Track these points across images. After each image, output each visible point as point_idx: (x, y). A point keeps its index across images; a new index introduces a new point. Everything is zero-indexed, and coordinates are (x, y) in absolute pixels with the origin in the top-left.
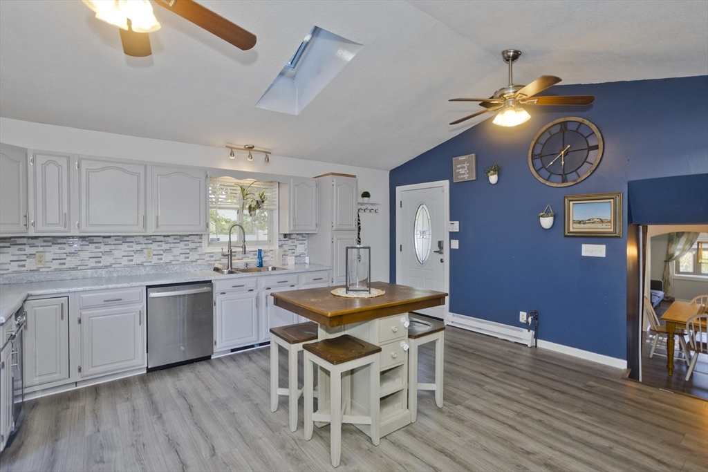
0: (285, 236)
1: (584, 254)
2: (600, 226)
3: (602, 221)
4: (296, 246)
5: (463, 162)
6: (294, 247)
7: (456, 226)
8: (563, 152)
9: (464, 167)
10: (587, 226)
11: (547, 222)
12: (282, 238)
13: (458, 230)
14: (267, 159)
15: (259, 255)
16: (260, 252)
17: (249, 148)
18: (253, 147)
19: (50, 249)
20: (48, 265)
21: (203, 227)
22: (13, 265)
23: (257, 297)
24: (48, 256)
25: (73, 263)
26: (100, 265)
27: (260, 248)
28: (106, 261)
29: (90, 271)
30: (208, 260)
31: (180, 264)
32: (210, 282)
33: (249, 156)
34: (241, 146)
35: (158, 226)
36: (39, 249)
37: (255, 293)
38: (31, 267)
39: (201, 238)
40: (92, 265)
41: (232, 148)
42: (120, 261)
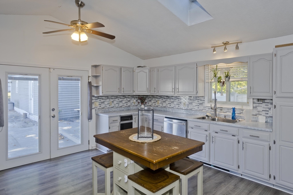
0: (261, 100)
4: (270, 109)
6: (268, 110)
12: (256, 101)
14: (237, 47)
15: (233, 111)
16: (234, 109)
17: (226, 44)
18: (228, 42)
19: (160, 99)
20: (160, 105)
21: (195, 93)
22: (154, 104)
23: (209, 136)
24: (160, 102)
25: (164, 105)
26: (171, 107)
27: (233, 107)
28: (172, 105)
29: (168, 109)
30: (207, 111)
31: (195, 110)
32: (186, 121)
33: (225, 49)
34: (221, 44)
35: (179, 92)
36: (158, 99)
37: (207, 133)
38: (157, 105)
39: (204, 99)
40: (169, 106)
41: (215, 47)
42: (176, 106)
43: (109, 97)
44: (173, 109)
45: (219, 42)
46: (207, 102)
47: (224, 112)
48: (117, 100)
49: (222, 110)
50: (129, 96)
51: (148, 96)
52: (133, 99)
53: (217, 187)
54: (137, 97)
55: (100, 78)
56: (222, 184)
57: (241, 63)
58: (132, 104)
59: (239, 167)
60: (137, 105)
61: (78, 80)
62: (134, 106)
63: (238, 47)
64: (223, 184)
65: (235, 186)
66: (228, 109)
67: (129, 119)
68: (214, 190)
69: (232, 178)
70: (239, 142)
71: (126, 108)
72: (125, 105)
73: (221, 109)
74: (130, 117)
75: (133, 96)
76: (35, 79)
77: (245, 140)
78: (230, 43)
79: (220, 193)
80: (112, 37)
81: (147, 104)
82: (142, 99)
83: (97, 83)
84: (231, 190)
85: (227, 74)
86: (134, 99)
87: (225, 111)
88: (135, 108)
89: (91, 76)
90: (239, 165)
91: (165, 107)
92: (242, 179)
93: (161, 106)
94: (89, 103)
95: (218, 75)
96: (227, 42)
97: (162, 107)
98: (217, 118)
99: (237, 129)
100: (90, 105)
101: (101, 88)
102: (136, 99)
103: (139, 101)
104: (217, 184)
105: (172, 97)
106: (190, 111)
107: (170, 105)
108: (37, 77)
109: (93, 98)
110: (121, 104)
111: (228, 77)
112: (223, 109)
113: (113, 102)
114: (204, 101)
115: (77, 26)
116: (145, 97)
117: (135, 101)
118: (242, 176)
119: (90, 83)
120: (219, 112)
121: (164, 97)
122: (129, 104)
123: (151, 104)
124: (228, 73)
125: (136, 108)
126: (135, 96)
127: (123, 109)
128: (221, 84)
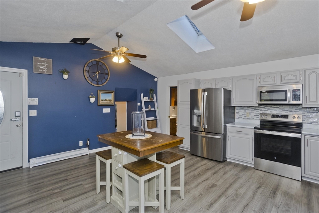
1: (104, 112)
2: (109, 102)
3: (109, 100)
5: (44, 62)
7: (35, 101)
8: (98, 73)
9: (44, 65)
10: (105, 102)
11: (92, 100)
13: (37, 104)
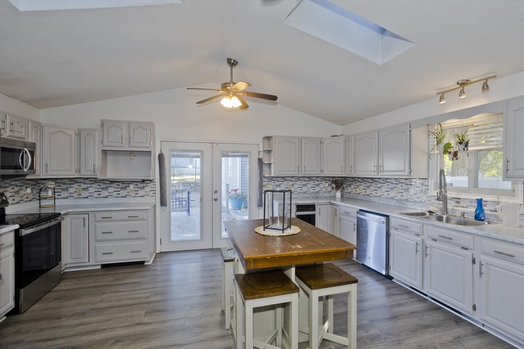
14: (485, 87)
15: (478, 205)
16: (480, 202)
17: (463, 84)
18: (468, 81)
19: (362, 183)
20: (362, 191)
21: (407, 173)
22: (354, 190)
23: (421, 244)
24: (362, 187)
25: (368, 192)
26: (377, 195)
27: (479, 198)
28: (379, 193)
29: (372, 198)
30: (433, 203)
31: (413, 202)
32: (387, 217)
33: (462, 92)
34: (454, 85)
35: (383, 171)
36: (360, 183)
37: (418, 239)
38: (358, 192)
39: (428, 182)
40: (374, 194)
41: (443, 93)
42: (384, 194)
43: (288, 179)
44: (379, 198)
45: (450, 83)
46: (433, 189)
47: (463, 207)
48: (299, 182)
49: (459, 203)
50: (317, 179)
51: (348, 179)
52: (324, 182)
53: (415, 331)
54: (331, 179)
55: (273, 153)
56: (430, 330)
57: (496, 117)
58: (322, 189)
59: (474, 308)
60: (331, 192)
61: (246, 156)
62: (325, 192)
63: (487, 86)
64: (432, 329)
65: (455, 339)
66: (471, 201)
67: (310, 210)
68: (406, 334)
69: (458, 326)
70: (474, 261)
71: (312, 194)
72: (312, 190)
73: (459, 200)
74: (312, 207)
75: (324, 178)
76: (197, 157)
77: (485, 259)
78: (472, 81)
79: (414, 341)
80: (274, 98)
81: (346, 191)
82: (339, 183)
83: (270, 160)
84: (441, 342)
85: (461, 138)
86: (326, 182)
87: (465, 205)
88: (327, 195)
89: (262, 151)
90: (475, 305)
91: (368, 195)
92: (484, 332)
93: (364, 193)
94: (258, 186)
95: (445, 141)
96: (466, 80)
97: (364, 195)
98: (445, 216)
99: (470, 237)
100: (259, 188)
101: (272, 165)
102: (330, 183)
103: (334, 186)
104: (419, 325)
105: (380, 180)
106: (405, 202)
107: (376, 191)
108: (199, 154)
109: (264, 179)
110: (305, 189)
111: (464, 143)
112: (461, 201)
113: (293, 185)
114: (428, 186)
115: (228, 90)
116: (342, 179)
117: (327, 185)
118: (483, 326)
119: (260, 160)
120: (454, 206)
121: (368, 180)
122: (317, 189)
123: (351, 190)
124: (463, 136)
125: (329, 195)
126: (327, 179)
127: (308, 195)
128: (452, 156)
